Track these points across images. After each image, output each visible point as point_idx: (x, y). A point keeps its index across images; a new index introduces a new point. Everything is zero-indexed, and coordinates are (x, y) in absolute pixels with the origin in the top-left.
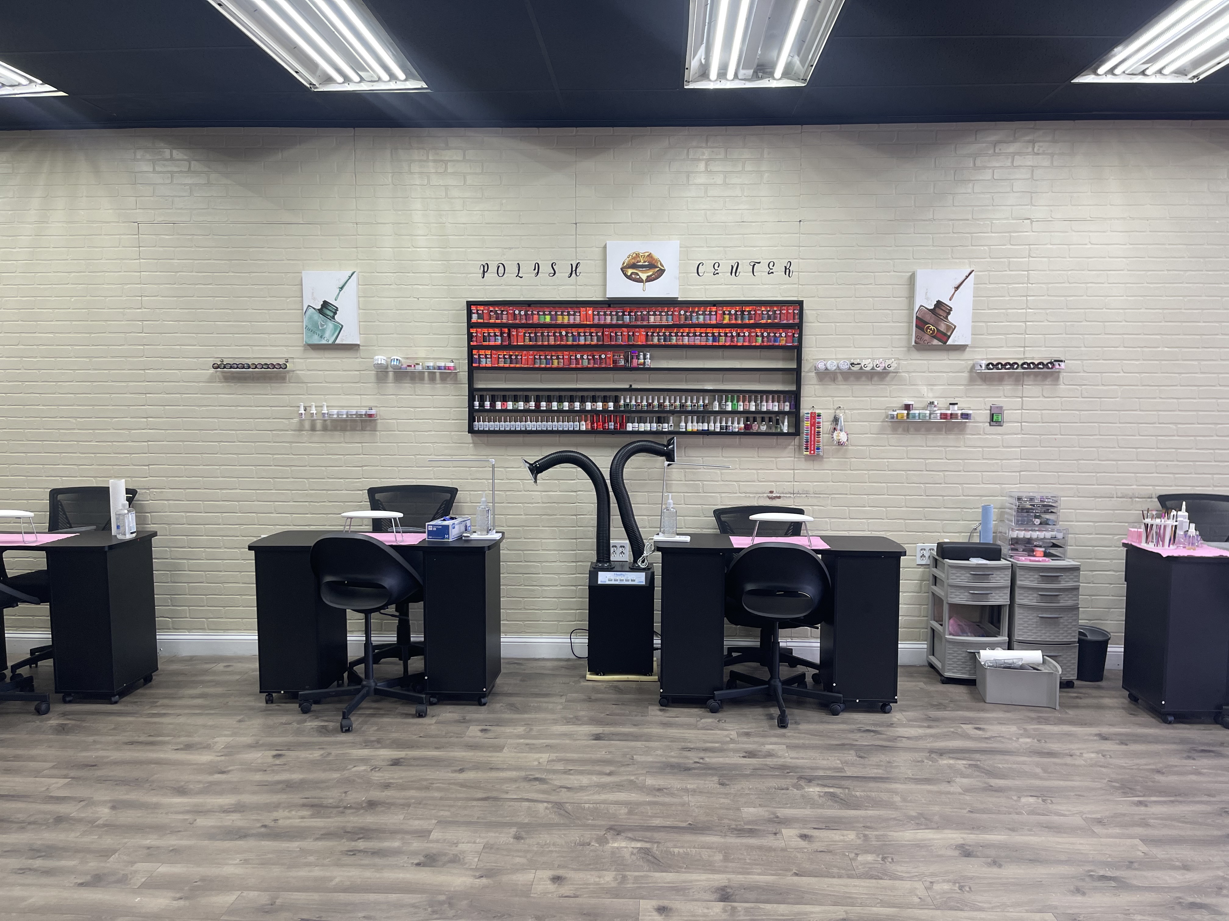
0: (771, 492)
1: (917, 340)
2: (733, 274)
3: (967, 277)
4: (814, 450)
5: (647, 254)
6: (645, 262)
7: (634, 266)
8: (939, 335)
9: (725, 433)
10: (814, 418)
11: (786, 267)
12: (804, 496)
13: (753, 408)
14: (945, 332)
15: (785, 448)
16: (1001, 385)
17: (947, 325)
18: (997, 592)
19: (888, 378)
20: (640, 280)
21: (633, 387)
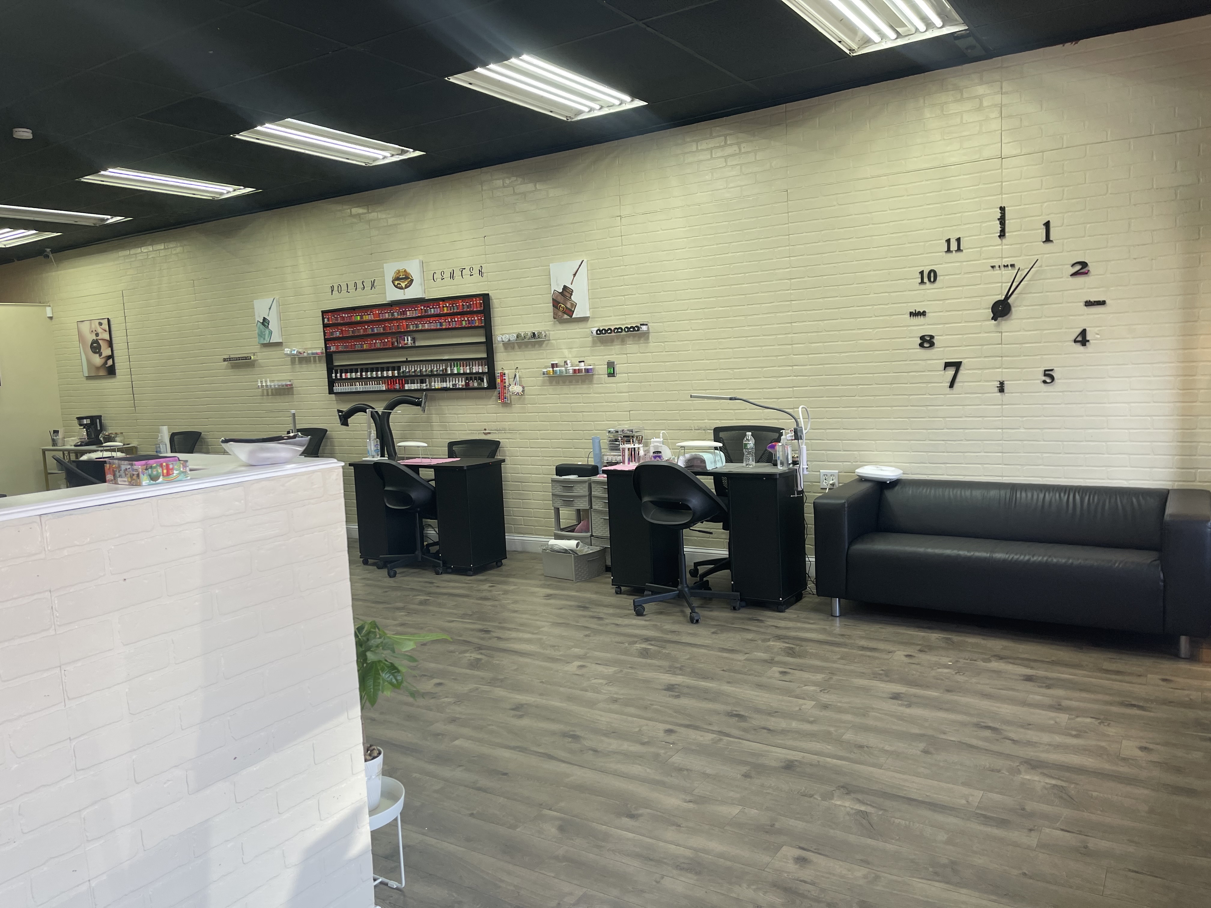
0: (485, 430)
1: (555, 316)
2: (452, 278)
3: (580, 266)
4: (503, 399)
5: (403, 270)
6: (403, 275)
7: (398, 279)
8: (567, 311)
9: (455, 389)
10: (502, 375)
11: (479, 270)
12: (503, 432)
13: (468, 371)
14: (570, 308)
15: (490, 398)
16: (612, 345)
17: (572, 303)
18: (579, 499)
19: (544, 345)
20: (401, 288)
21: (408, 360)
